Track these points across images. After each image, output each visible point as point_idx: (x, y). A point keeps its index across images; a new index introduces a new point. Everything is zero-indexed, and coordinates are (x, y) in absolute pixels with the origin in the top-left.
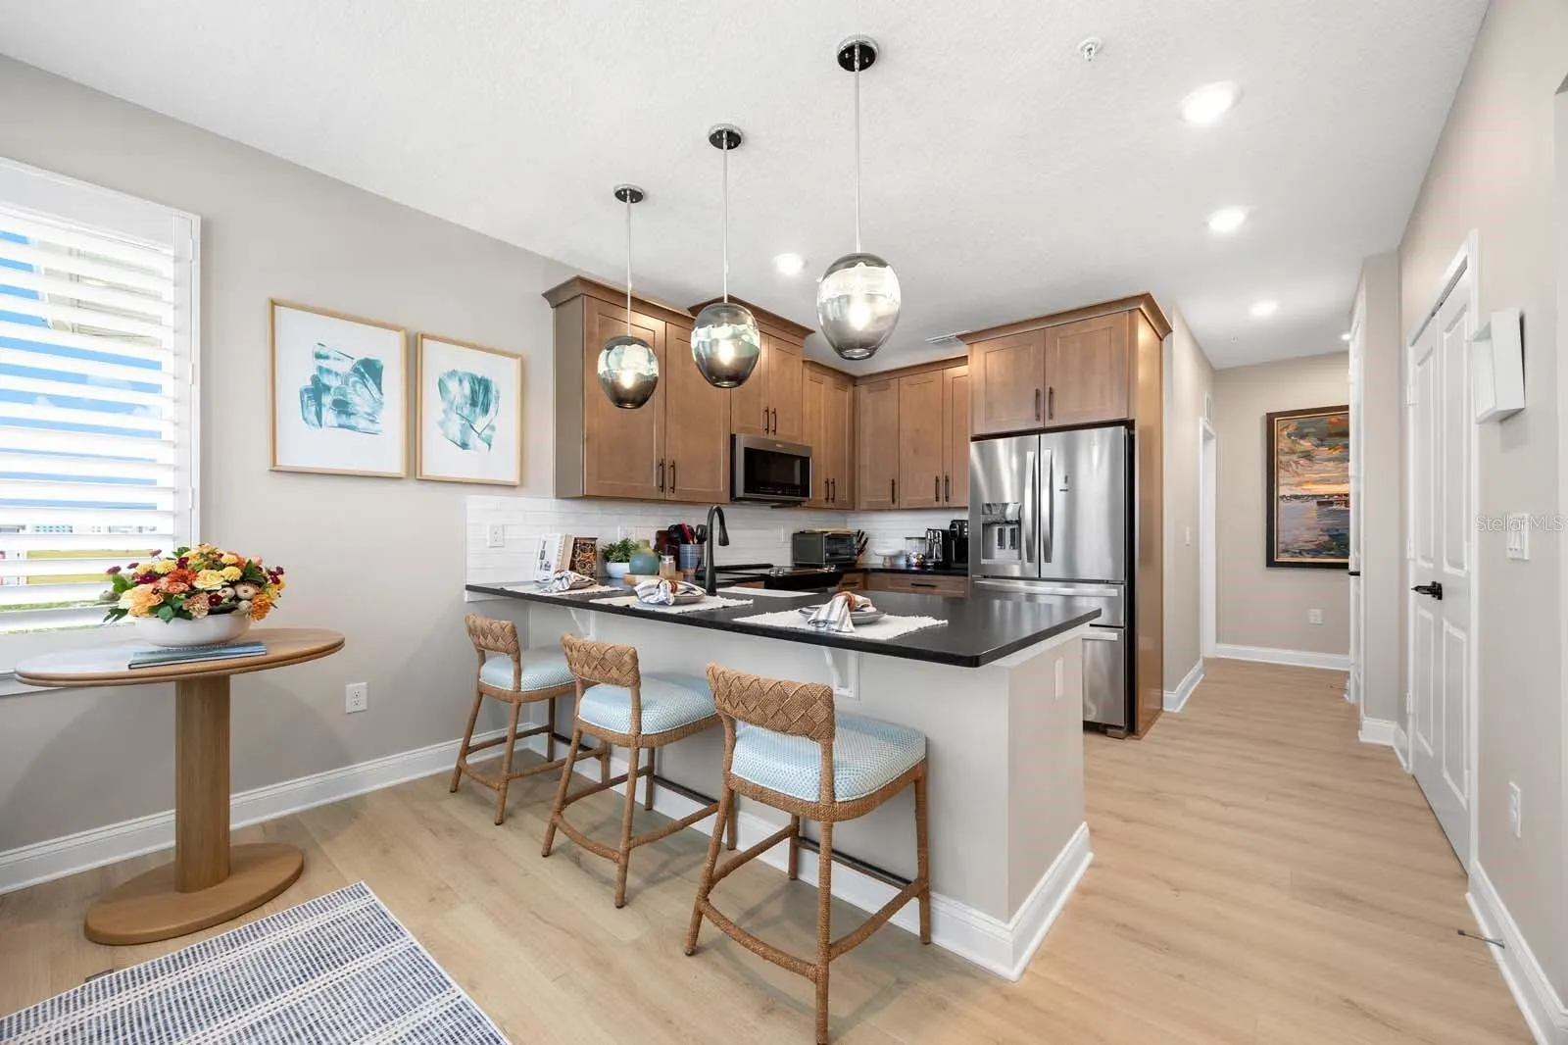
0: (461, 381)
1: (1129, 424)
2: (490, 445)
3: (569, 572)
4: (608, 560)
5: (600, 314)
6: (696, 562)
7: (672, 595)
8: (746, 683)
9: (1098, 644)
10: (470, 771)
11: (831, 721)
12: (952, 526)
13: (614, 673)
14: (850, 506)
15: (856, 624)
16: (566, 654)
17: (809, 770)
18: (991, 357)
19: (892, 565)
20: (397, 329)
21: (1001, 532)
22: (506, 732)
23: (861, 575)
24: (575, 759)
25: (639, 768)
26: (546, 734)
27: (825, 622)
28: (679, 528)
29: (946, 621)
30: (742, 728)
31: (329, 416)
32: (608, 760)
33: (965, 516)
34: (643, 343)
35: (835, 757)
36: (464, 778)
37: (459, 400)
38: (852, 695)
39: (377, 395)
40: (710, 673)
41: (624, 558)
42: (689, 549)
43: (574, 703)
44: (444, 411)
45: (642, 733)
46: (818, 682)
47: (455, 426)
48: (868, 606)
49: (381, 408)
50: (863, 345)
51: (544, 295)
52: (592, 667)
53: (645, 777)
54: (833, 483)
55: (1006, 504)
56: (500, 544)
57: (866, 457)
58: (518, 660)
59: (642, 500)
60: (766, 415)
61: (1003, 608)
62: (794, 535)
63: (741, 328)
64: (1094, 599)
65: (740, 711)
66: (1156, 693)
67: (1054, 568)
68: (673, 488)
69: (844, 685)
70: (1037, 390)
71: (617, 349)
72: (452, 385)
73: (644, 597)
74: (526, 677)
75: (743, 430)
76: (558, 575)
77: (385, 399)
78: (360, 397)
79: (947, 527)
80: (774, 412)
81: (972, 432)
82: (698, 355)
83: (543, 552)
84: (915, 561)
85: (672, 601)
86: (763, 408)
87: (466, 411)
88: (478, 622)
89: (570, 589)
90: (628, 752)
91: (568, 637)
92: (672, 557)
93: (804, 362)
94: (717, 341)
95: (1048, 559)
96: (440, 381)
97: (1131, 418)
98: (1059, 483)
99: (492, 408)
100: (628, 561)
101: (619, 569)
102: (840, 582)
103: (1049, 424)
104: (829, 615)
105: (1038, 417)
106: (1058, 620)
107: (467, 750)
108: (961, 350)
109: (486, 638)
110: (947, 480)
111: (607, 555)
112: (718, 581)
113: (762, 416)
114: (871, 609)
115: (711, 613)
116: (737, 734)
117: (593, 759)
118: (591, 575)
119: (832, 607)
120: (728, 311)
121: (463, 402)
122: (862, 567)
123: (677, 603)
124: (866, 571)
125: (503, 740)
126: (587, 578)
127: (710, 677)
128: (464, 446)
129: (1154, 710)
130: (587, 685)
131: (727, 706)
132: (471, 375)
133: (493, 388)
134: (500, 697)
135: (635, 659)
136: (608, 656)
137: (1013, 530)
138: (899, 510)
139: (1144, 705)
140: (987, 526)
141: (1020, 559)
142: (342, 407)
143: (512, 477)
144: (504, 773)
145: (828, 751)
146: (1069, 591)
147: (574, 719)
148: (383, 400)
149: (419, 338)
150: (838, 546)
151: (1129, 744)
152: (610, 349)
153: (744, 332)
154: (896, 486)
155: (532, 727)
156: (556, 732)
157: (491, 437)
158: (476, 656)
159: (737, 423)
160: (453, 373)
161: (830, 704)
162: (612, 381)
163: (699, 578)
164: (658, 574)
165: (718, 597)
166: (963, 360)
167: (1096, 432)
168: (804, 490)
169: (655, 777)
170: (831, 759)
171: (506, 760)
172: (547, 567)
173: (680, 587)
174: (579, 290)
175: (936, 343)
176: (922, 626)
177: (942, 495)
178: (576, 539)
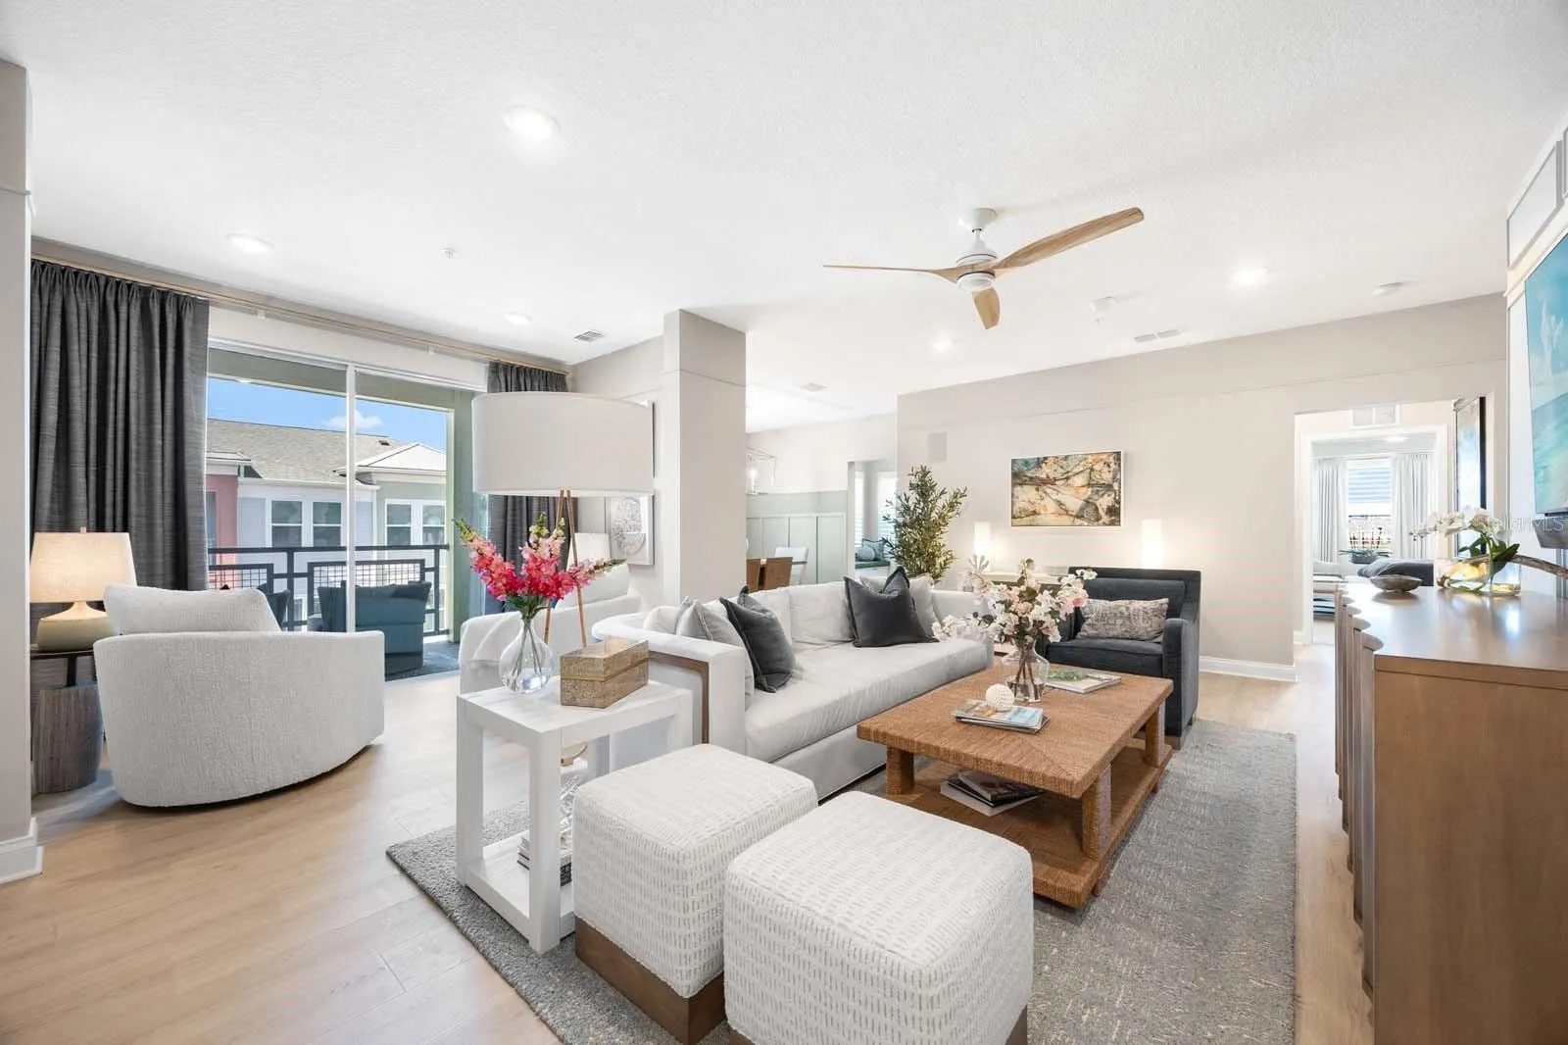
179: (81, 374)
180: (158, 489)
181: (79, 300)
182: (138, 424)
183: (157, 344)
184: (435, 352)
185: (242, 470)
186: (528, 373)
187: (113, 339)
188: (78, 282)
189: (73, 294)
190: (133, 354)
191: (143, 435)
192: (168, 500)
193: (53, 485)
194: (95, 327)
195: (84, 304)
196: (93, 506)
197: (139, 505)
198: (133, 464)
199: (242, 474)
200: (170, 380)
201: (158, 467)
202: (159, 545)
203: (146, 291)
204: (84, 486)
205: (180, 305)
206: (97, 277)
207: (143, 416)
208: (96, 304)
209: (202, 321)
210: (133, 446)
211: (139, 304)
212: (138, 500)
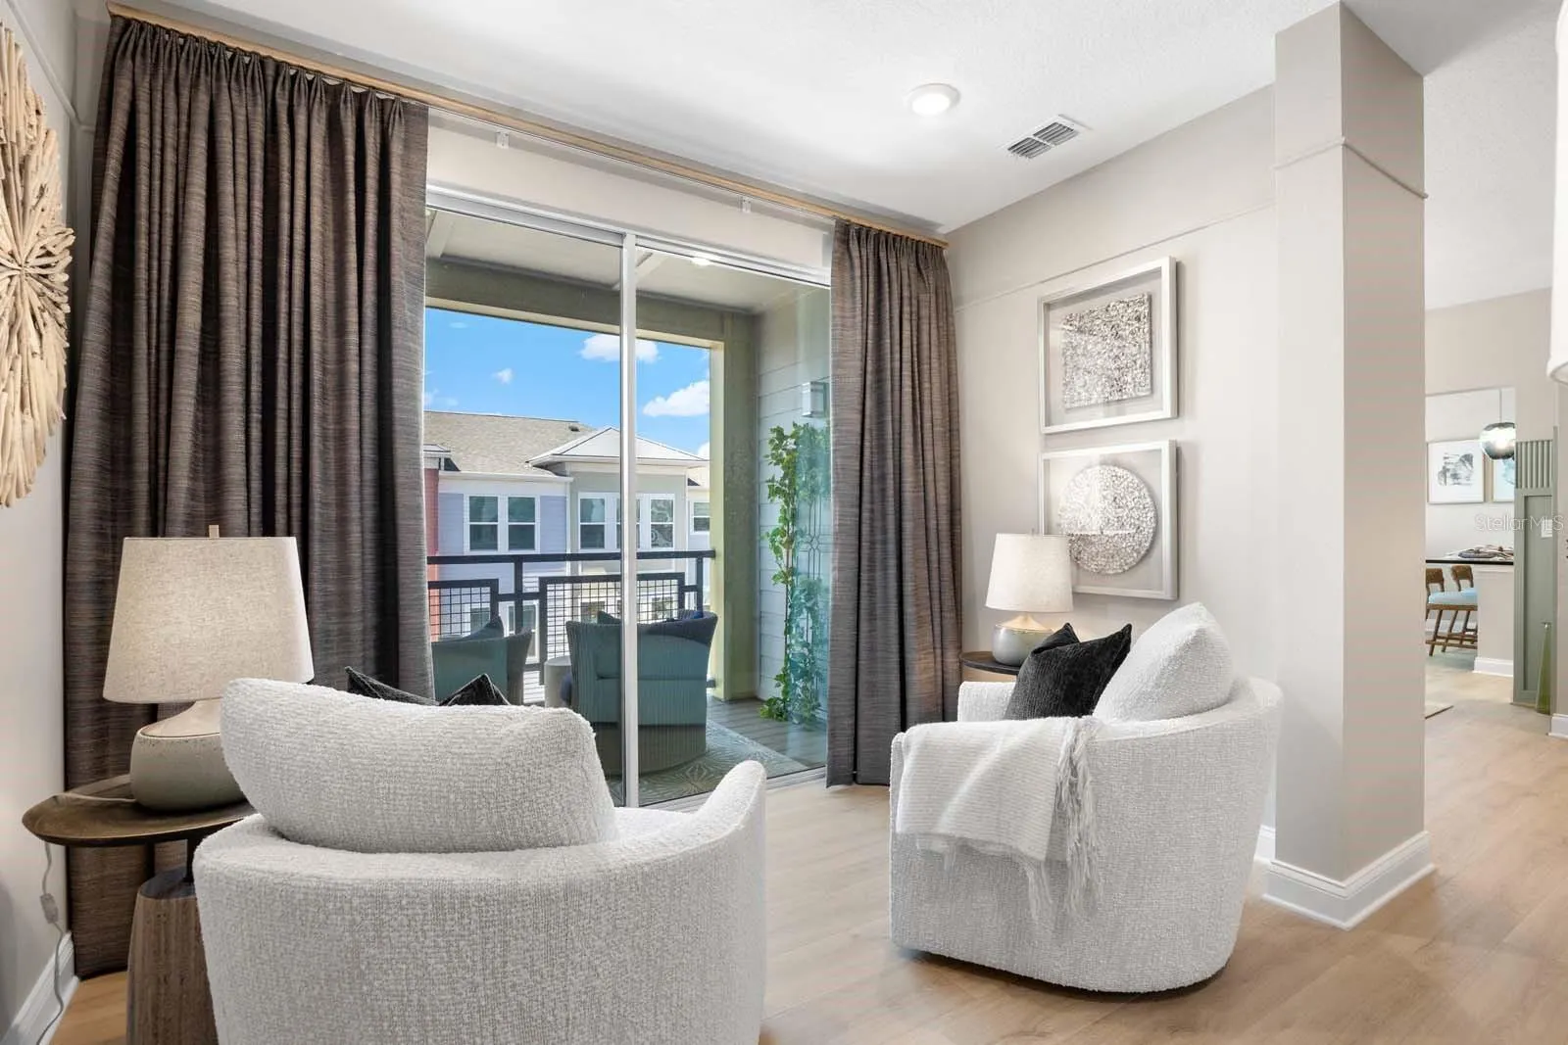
31: (1450, 480)
39: (1470, 468)
49: (1472, 474)
78: (1463, 471)
142: (1455, 476)
148: (1473, 470)
179: (237, 239)
180: (353, 453)
181: (236, 102)
182: (324, 333)
183: (351, 186)
184: (752, 210)
185: (443, 464)
186: (890, 241)
187: (285, 175)
188: (234, 70)
189: (226, 90)
190: (316, 201)
191: (331, 356)
192: (369, 475)
193: (195, 445)
194: (258, 153)
195: (243, 111)
196: (256, 485)
197: (325, 481)
198: (316, 408)
199: (443, 468)
200: (370, 254)
201: (354, 413)
202: (355, 555)
203: (335, 94)
204: (241, 448)
205: (386, 117)
206: (263, 61)
207: (331, 321)
208: (260, 110)
209: (417, 146)
210: (316, 374)
211: (324, 115)
212: (324, 472)
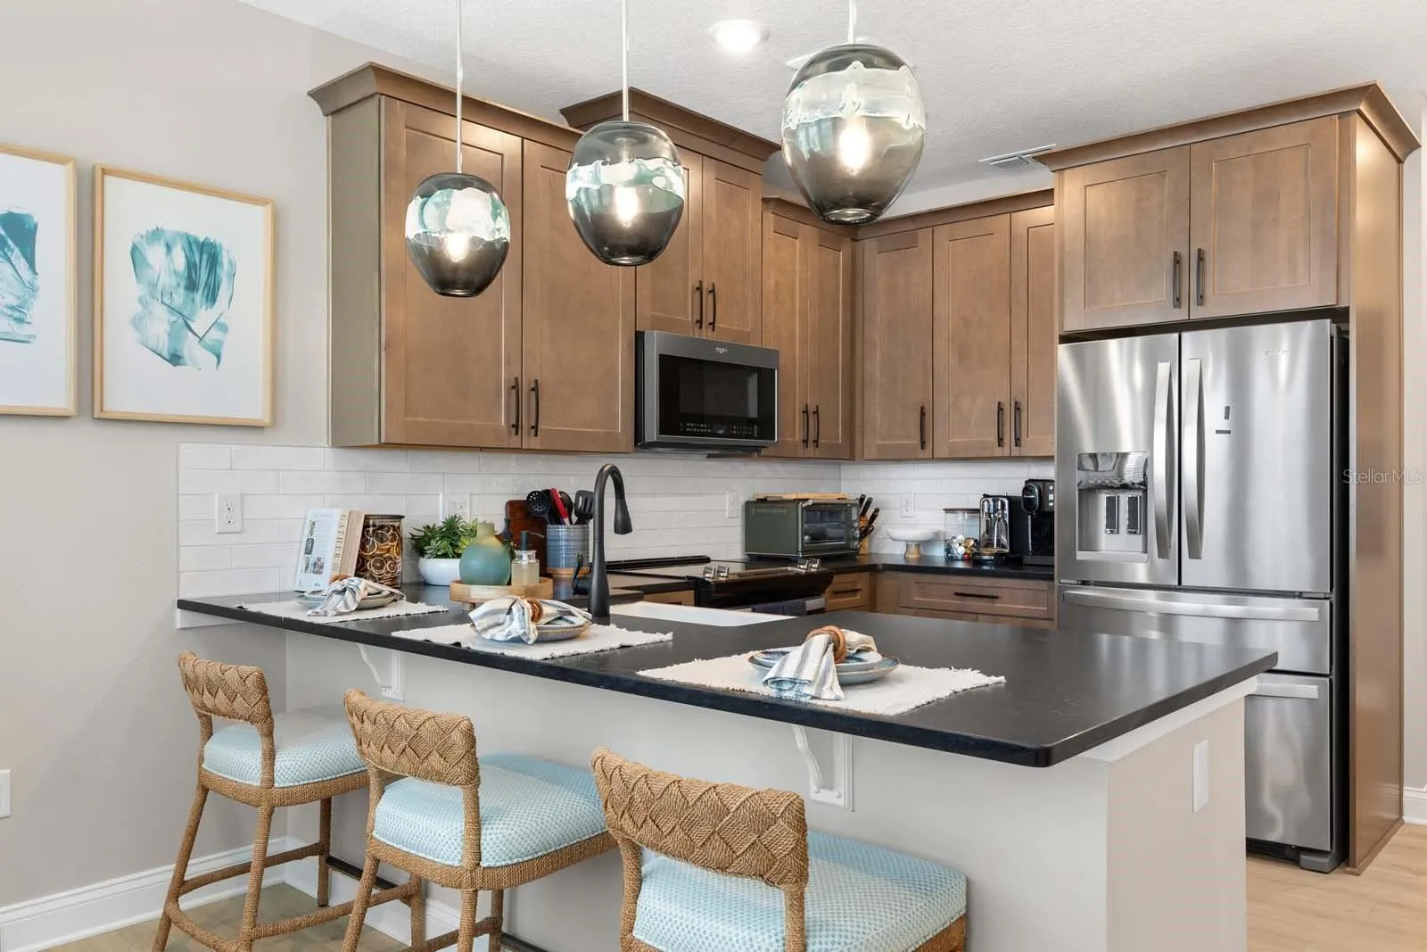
0: (169, 248)
1: (1338, 315)
2: (219, 357)
3: (356, 580)
4: (422, 553)
5: (406, 128)
6: (574, 562)
7: (533, 626)
8: (658, 787)
9: (1287, 705)
10: (186, 923)
11: (801, 853)
12: (1027, 490)
13: (435, 761)
14: (848, 452)
15: (845, 685)
16: (353, 727)
17: (766, 936)
18: (1093, 194)
19: (921, 558)
20: (62, 161)
21: (1112, 505)
22: (247, 853)
23: (865, 575)
24: (368, 903)
25: (477, 921)
26: (316, 859)
27: (793, 681)
28: (546, 496)
29: (1002, 679)
30: (653, 861)
32: (423, 905)
33: (1047, 472)
34: (484, 186)
35: (810, 913)
36: (175, 934)
37: (166, 281)
38: (840, 802)
39: (26, 276)
40: (598, 764)
41: (450, 550)
42: (563, 534)
43: (365, 810)
44: (140, 300)
45: (484, 864)
46: (780, 787)
47: (160, 326)
48: (867, 650)
49: (34, 297)
50: (862, 202)
51: (312, 94)
52: (398, 751)
53: (486, 937)
54: (816, 413)
55: (1124, 456)
56: (237, 527)
57: (875, 366)
58: (269, 734)
59: (481, 449)
60: (698, 293)
61: (1115, 650)
62: (748, 504)
63: (651, 165)
64: (1280, 624)
65: (648, 832)
66: (1391, 789)
67: (1208, 567)
68: (535, 428)
69: (827, 784)
70: (1176, 253)
71: (438, 196)
72: (155, 255)
73: (485, 630)
74: (282, 761)
75: (657, 324)
76: (338, 586)
77: (39, 282)
79: (1017, 491)
80: (713, 291)
81: (1061, 324)
82: (579, 209)
83: (311, 542)
84: (960, 550)
85: (533, 636)
86: (692, 282)
87: (179, 298)
88: (200, 669)
89: (359, 609)
90: (458, 896)
91: (355, 698)
92: (533, 553)
93: (765, 201)
94: (611, 188)
95: (1195, 553)
96: (135, 250)
97: (1343, 304)
98: (1215, 419)
99: (223, 293)
100: (459, 556)
101: (440, 569)
102: (828, 590)
103: (1198, 314)
104: (800, 669)
105: (1177, 302)
106: (1214, 670)
107: (181, 886)
108: (1041, 178)
109: (214, 696)
110: (1018, 409)
111: (420, 546)
112: (612, 593)
113: (691, 298)
114: (873, 657)
115: (601, 658)
116: (644, 869)
117: (397, 902)
118: (393, 582)
119: (805, 656)
120: (628, 135)
121: (174, 284)
122: (867, 562)
123: (541, 641)
124: (875, 569)
125: (243, 869)
126: (387, 590)
127: (598, 773)
128: (175, 359)
129: (1389, 820)
130: (388, 779)
131: (627, 823)
132: (188, 236)
133: (224, 260)
134: (239, 795)
135: (471, 740)
136: (424, 732)
137: (1132, 501)
138: (933, 459)
139: (1364, 811)
140: (1088, 492)
141: (1145, 552)
143: (257, 411)
144: (246, 928)
145: (797, 904)
146: (1234, 610)
147: (364, 835)
148: (37, 283)
149: (99, 173)
150: (824, 525)
151: (1339, 881)
152: (427, 195)
153: (659, 172)
154: (928, 417)
155: (291, 844)
156: (332, 854)
157: (221, 343)
158: (197, 724)
159: (646, 311)
160: (156, 235)
161: (801, 826)
162: (431, 249)
163: (579, 594)
164: (509, 584)
165: (612, 627)
166: (1045, 196)
167: (1283, 328)
168: (763, 426)
169: (504, 935)
170: (802, 917)
171: (248, 905)
172: (318, 567)
173: (547, 610)
174: (371, 86)
175: (1001, 166)
176: (959, 688)
177: (1009, 437)
178: (367, 518)
